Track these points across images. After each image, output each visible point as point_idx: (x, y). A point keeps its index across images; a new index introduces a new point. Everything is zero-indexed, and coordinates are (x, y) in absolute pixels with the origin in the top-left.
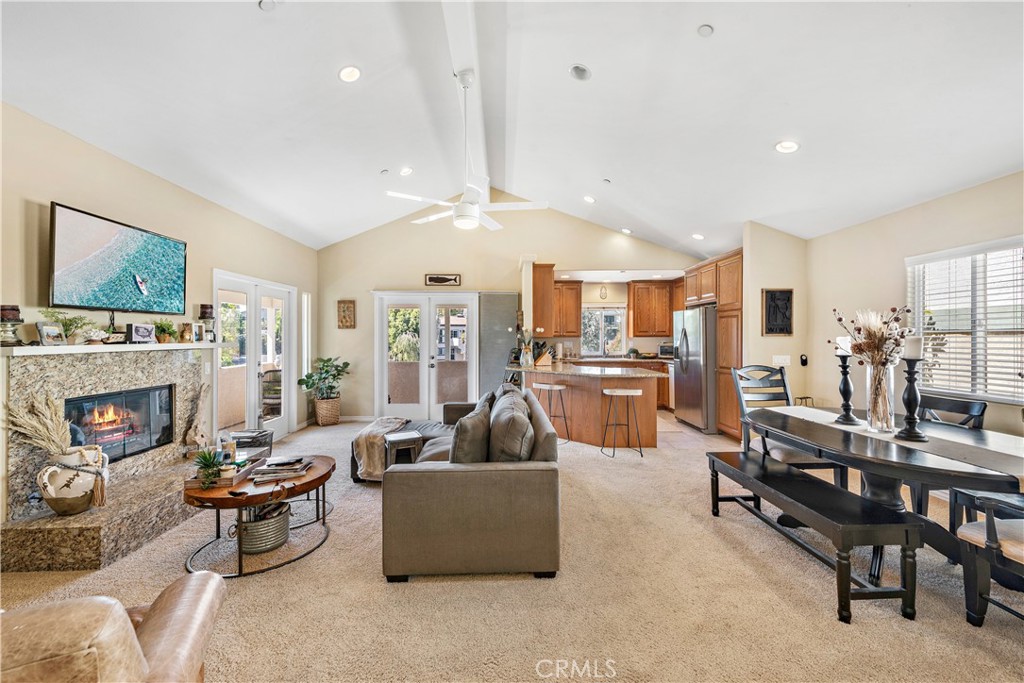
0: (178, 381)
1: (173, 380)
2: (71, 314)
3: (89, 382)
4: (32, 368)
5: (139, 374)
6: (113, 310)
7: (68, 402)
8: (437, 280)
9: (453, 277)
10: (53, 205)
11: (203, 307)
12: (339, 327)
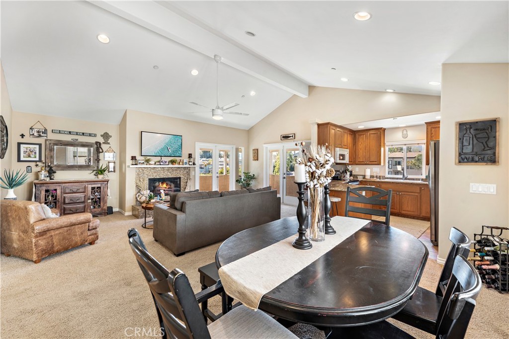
0: (182, 176)
1: (180, 176)
2: (148, 158)
3: (155, 175)
4: (141, 170)
5: (169, 173)
6: (161, 156)
7: (149, 179)
8: (286, 137)
9: (292, 135)
10: (142, 132)
11: (189, 154)
12: (253, 160)
